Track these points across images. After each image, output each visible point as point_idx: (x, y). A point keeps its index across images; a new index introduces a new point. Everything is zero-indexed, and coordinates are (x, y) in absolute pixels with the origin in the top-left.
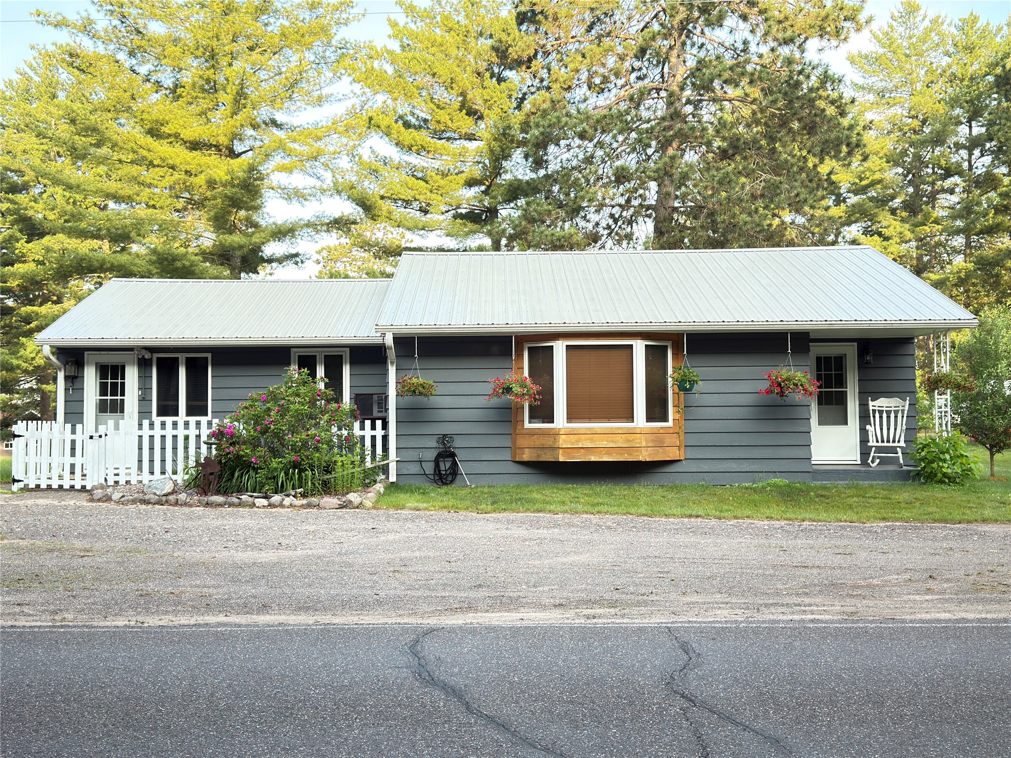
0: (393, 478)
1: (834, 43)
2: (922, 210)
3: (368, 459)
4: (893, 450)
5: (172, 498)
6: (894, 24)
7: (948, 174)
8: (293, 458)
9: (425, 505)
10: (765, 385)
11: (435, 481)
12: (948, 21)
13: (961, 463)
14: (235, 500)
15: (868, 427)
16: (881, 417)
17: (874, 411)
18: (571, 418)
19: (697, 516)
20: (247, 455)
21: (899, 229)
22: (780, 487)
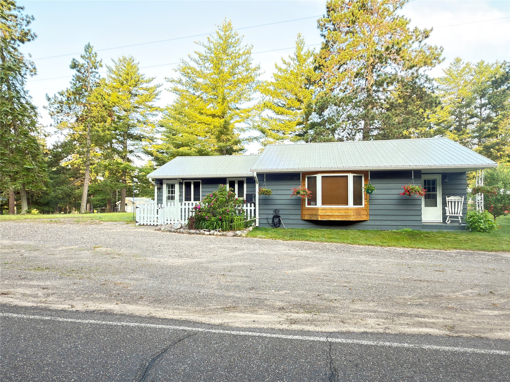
0: (257, 225)
1: (430, 68)
2: (462, 130)
3: (249, 217)
4: (457, 217)
5: (178, 230)
6: (452, 66)
7: (472, 117)
8: (219, 217)
9: (264, 236)
10: (402, 191)
11: (272, 226)
12: (472, 64)
13: (489, 224)
14: (198, 232)
15: (446, 208)
16: (451, 204)
17: (448, 202)
18: (323, 204)
19: (372, 245)
20: (204, 216)
21: (453, 137)
22: (409, 232)
